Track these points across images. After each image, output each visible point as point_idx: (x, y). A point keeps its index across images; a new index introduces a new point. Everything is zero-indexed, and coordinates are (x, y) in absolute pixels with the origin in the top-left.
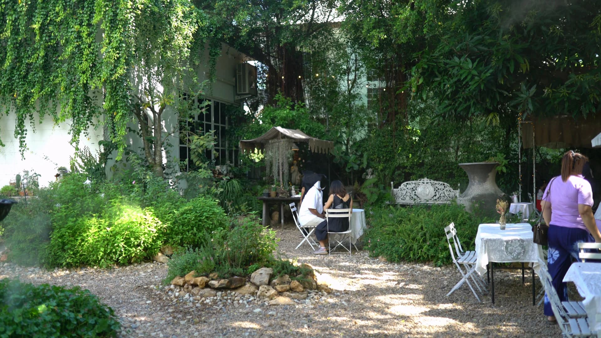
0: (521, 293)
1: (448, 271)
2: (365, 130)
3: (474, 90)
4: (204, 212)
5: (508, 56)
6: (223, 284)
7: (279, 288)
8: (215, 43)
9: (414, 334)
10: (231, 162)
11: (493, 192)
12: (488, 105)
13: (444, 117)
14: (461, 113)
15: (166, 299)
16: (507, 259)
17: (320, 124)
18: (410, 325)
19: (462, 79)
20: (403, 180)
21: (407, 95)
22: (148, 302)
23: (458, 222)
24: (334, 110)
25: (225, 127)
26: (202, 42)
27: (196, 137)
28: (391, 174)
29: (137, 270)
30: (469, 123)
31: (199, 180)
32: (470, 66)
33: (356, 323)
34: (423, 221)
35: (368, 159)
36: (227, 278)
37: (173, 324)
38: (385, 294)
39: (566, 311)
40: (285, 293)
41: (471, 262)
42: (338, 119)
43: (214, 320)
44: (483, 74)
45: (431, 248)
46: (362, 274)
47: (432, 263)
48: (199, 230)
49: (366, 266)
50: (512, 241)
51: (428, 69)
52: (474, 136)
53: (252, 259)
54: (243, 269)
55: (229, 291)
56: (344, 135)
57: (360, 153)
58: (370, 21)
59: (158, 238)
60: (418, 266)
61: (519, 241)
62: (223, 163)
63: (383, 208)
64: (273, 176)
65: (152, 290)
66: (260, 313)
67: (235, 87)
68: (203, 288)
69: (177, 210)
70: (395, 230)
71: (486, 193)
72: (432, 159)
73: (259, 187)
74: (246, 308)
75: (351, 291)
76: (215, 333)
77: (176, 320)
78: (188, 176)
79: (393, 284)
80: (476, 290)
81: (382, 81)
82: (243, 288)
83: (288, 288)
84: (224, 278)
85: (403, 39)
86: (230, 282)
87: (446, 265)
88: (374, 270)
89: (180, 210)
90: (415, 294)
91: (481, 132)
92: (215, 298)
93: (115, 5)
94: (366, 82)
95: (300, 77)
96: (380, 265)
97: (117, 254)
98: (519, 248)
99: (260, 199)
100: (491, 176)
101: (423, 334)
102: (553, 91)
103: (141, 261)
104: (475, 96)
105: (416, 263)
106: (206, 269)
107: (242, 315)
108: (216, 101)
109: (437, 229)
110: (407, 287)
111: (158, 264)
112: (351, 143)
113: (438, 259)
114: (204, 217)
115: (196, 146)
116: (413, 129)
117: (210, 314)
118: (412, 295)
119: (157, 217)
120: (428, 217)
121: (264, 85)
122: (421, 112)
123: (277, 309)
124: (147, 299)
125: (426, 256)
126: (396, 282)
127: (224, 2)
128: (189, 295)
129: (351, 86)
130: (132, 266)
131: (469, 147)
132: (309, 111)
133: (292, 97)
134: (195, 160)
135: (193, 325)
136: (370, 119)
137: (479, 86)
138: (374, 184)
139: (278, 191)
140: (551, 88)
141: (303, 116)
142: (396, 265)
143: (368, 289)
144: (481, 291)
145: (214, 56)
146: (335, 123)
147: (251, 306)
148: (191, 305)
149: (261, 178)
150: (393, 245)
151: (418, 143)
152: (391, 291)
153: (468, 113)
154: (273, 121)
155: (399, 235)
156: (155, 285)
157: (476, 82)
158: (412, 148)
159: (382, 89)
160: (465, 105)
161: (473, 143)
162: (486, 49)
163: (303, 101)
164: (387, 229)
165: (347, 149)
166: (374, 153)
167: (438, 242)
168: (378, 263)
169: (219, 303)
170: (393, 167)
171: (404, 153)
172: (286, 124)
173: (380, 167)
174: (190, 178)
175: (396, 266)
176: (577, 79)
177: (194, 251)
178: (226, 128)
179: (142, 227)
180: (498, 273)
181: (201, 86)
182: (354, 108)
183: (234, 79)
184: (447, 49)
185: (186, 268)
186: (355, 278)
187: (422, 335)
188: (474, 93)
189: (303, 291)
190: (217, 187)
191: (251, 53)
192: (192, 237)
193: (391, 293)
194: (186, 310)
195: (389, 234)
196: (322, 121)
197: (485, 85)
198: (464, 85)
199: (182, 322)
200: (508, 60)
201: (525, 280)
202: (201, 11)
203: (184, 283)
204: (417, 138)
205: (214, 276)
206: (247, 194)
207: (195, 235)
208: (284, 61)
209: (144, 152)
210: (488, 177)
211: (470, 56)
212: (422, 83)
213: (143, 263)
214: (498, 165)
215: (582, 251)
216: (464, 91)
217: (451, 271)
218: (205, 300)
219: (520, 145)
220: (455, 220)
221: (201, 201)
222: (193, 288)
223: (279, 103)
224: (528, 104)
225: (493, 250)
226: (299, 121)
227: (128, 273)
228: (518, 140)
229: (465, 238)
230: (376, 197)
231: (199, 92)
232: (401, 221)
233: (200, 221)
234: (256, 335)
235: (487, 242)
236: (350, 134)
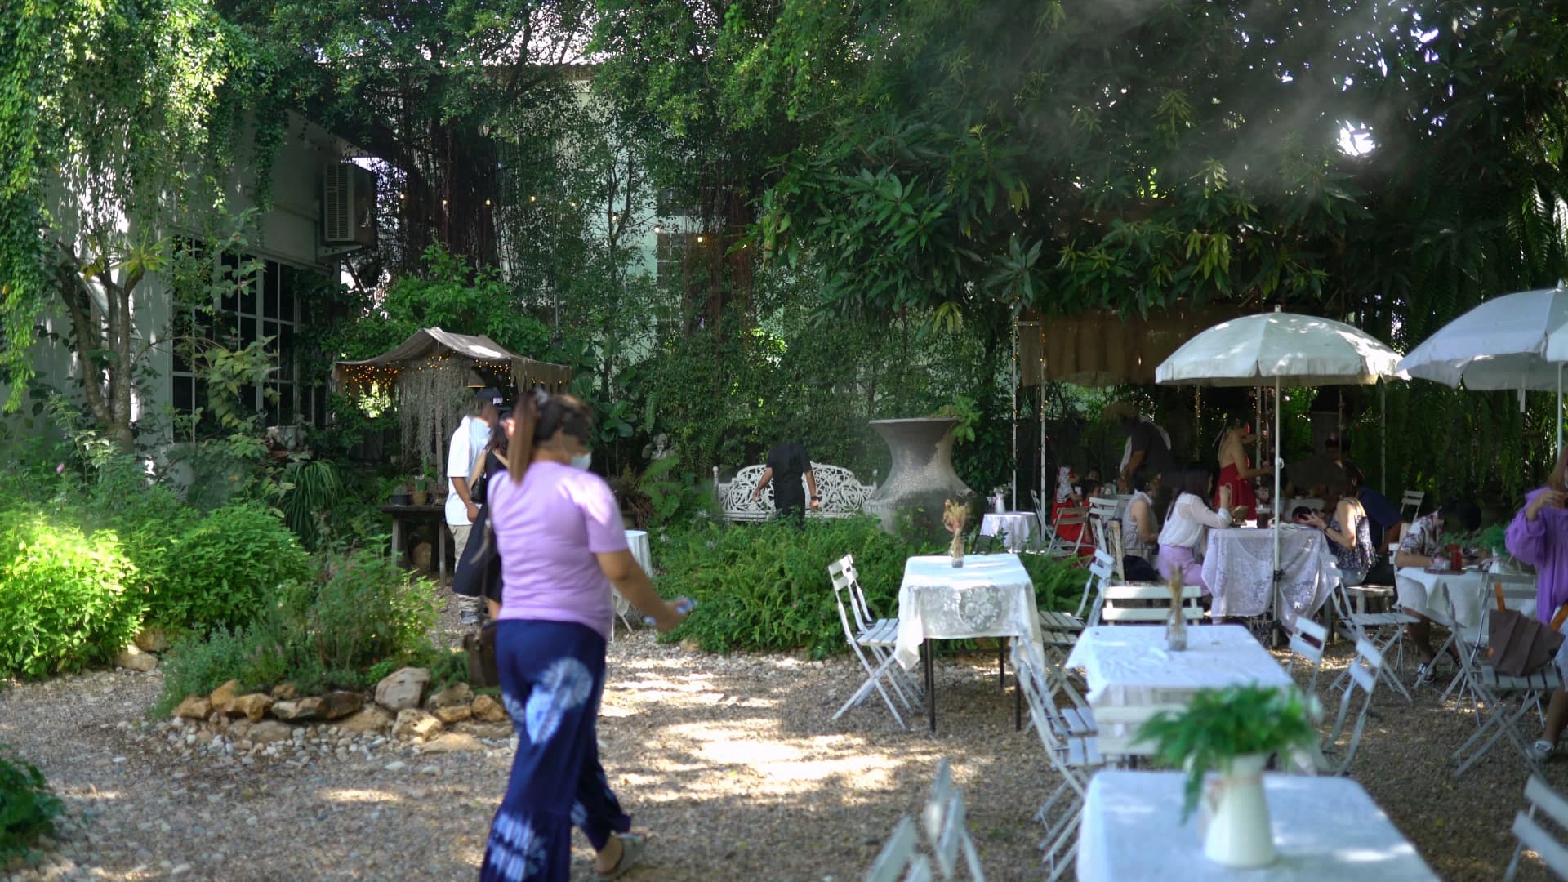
0: (994, 708)
1: (840, 667)
2: (650, 338)
3: (906, 249)
4: (248, 540)
5: (981, 174)
6: (309, 709)
7: (445, 713)
8: (272, 111)
9: (756, 798)
10: (307, 418)
11: (945, 486)
12: (937, 284)
13: (838, 311)
14: (878, 302)
15: (164, 751)
16: (963, 631)
17: (537, 323)
18: (747, 780)
19: (879, 222)
20: (742, 461)
21: (755, 253)
22: (117, 760)
23: (863, 556)
24: (573, 288)
25: (291, 327)
26: (239, 108)
27: (223, 353)
28: (712, 447)
29: (73, 690)
30: (900, 326)
31: (231, 461)
32: (898, 193)
33: (626, 781)
34: (784, 555)
35: (657, 410)
36: (319, 695)
37: (190, 803)
38: (694, 720)
39: (1067, 725)
40: (460, 724)
41: (887, 642)
42: (583, 311)
43: (292, 789)
44: (925, 212)
45: (803, 617)
46: (640, 680)
47: (805, 652)
48: (235, 586)
49: (650, 663)
50: (973, 590)
51: (800, 198)
52: (912, 355)
53: (377, 649)
54: (358, 673)
55: (323, 726)
56: (599, 351)
57: (637, 395)
58: (665, 74)
59: (128, 607)
60: (771, 661)
61: (988, 589)
62: (286, 421)
63: (692, 531)
64: (419, 452)
65: (122, 733)
66: (401, 772)
67: (322, 226)
68: (257, 721)
69: (178, 538)
70: (721, 577)
71: (932, 487)
72: (814, 411)
73: (381, 481)
74: (366, 762)
75: (616, 718)
76: (299, 816)
77: (196, 795)
78: (200, 453)
79: (712, 700)
80: (899, 707)
81: (694, 215)
82: (357, 717)
83: (467, 712)
84: (311, 695)
85: (744, 121)
86: (327, 704)
87: (835, 655)
88: (668, 672)
89: (186, 536)
90: (763, 718)
91: (927, 346)
92: (290, 742)
93: (11, 8)
94: (655, 221)
95: (488, 202)
96: (683, 660)
97: (17, 650)
98: (988, 605)
99: (386, 511)
100: (942, 449)
101: (776, 796)
102: (1079, 257)
103: (82, 668)
104: (907, 263)
105: (766, 654)
106: (265, 676)
107: (360, 776)
108: (272, 259)
109: (815, 572)
110: (744, 704)
111: (128, 674)
112: (615, 370)
113: (818, 641)
114: (248, 555)
115: (224, 375)
116: (768, 336)
117: (279, 779)
118: (756, 720)
119: (126, 554)
120: (797, 545)
121: (396, 220)
122: (786, 297)
123: (441, 761)
124: (114, 753)
125: (789, 637)
126: (722, 695)
127: (296, 6)
128: (223, 740)
129: (616, 227)
130: (59, 681)
131: (899, 382)
132: (510, 290)
133: (468, 251)
134: (219, 412)
135: (241, 802)
136: (663, 312)
137: (917, 239)
138: (671, 472)
139: (431, 490)
140: (1075, 250)
141: (495, 302)
142: (721, 658)
143: (654, 711)
144: (908, 706)
145: (267, 144)
146: (575, 321)
147: (379, 756)
148: (229, 760)
149: (385, 459)
150: (714, 612)
151: (780, 373)
152: (707, 714)
153: (891, 303)
154: (419, 313)
155: (729, 590)
156: (130, 721)
157: (910, 231)
158: (765, 384)
159: (694, 235)
160: (885, 284)
161: (909, 373)
162: (935, 154)
163: (496, 263)
164: (699, 575)
165: (605, 384)
166: (671, 396)
167: (818, 603)
168: (678, 656)
169: (298, 754)
170: (717, 432)
171: (746, 395)
172: (454, 322)
173: (687, 431)
174: (207, 458)
175: (721, 661)
176: (1127, 231)
177: (232, 634)
178: (295, 330)
179: (88, 581)
180: (949, 670)
181: (237, 223)
182: (624, 283)
183: (317, 204)
184: (846, 150)
185: (213, 674)
186: (624, 689)
187: (774, 800)
188: (906, 255)
189: (502, 720)
190: (276, 479)
191: (365, 140)
192: (218, 603)
193: (707, 719)
194: (220, 773)
195: (704, 587)
196: (543, 315)
197: (930, 238)
198: (885, 236)
199: (213, 798)
200: (982, 183)
201: (1007, 681)
202: (236, 28)
203: (210, 712)
204: (777, 360)
205: (286, 690)
206: (349, 499)
207: (225, 598)
208: (449, 161)
209: (82, 390)
210: (935, 450)
211: (897, 170)
212: (788, 229)
213: (87, 671)
214: (958, 423)
215: (1110, 605)
216: (883, 251)
217: (846, 668)
218: (265, 748)
219: (1016, 379)
220: (856, 552)
221: (241, 514)
222: (231, 722)
223: (437, 269)
224: (1023, 284)
225: (933, 611)
226: (486, 315)
227: (51, 697)
228: (1011, 367)
229: (878, 590)
230: (677, 505)
231: (232, 239)
232: (734, 556)
233: (238, 563)
234: (398, 816)
235: (920, 592)
236: (614, 348)
